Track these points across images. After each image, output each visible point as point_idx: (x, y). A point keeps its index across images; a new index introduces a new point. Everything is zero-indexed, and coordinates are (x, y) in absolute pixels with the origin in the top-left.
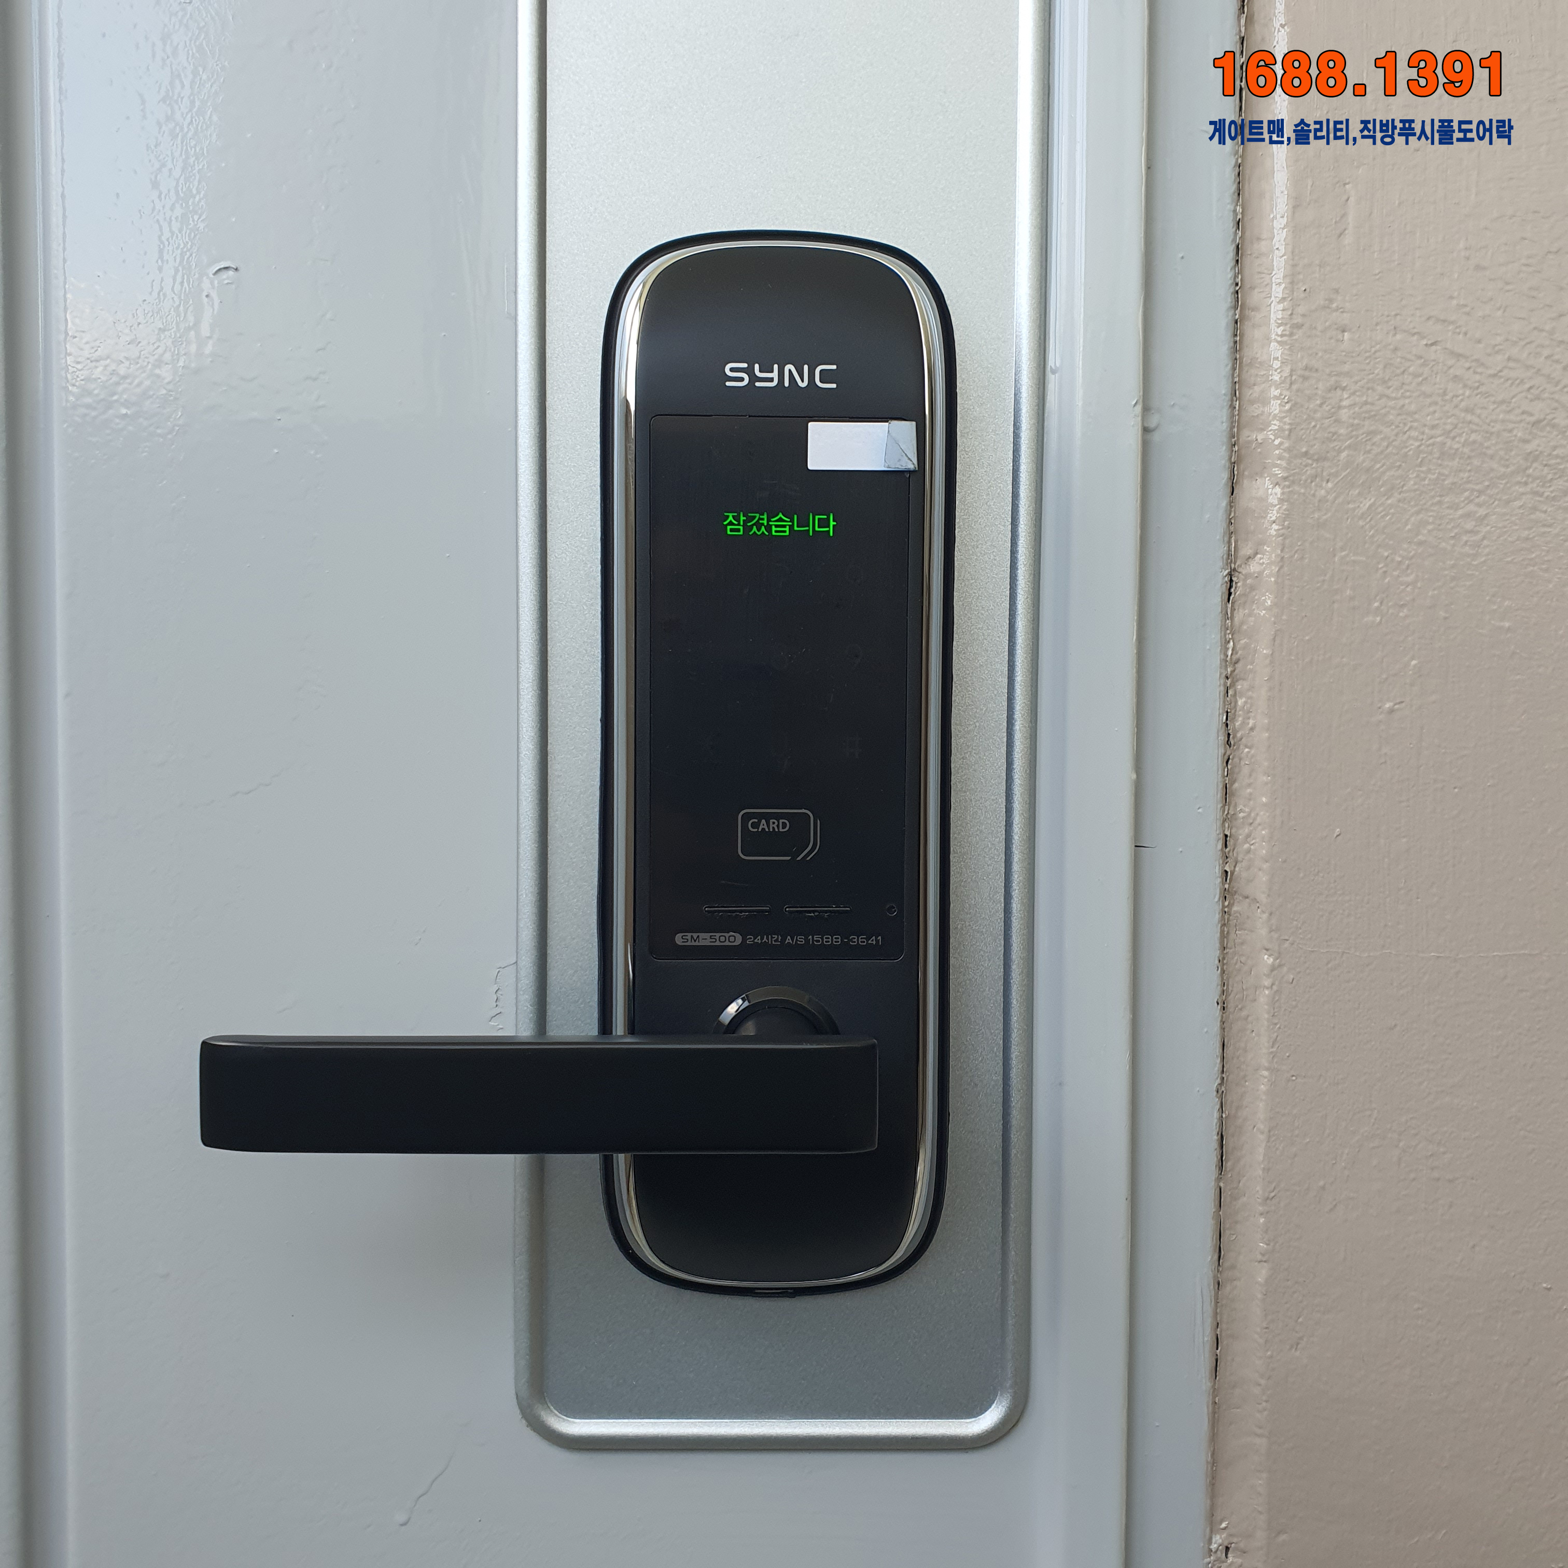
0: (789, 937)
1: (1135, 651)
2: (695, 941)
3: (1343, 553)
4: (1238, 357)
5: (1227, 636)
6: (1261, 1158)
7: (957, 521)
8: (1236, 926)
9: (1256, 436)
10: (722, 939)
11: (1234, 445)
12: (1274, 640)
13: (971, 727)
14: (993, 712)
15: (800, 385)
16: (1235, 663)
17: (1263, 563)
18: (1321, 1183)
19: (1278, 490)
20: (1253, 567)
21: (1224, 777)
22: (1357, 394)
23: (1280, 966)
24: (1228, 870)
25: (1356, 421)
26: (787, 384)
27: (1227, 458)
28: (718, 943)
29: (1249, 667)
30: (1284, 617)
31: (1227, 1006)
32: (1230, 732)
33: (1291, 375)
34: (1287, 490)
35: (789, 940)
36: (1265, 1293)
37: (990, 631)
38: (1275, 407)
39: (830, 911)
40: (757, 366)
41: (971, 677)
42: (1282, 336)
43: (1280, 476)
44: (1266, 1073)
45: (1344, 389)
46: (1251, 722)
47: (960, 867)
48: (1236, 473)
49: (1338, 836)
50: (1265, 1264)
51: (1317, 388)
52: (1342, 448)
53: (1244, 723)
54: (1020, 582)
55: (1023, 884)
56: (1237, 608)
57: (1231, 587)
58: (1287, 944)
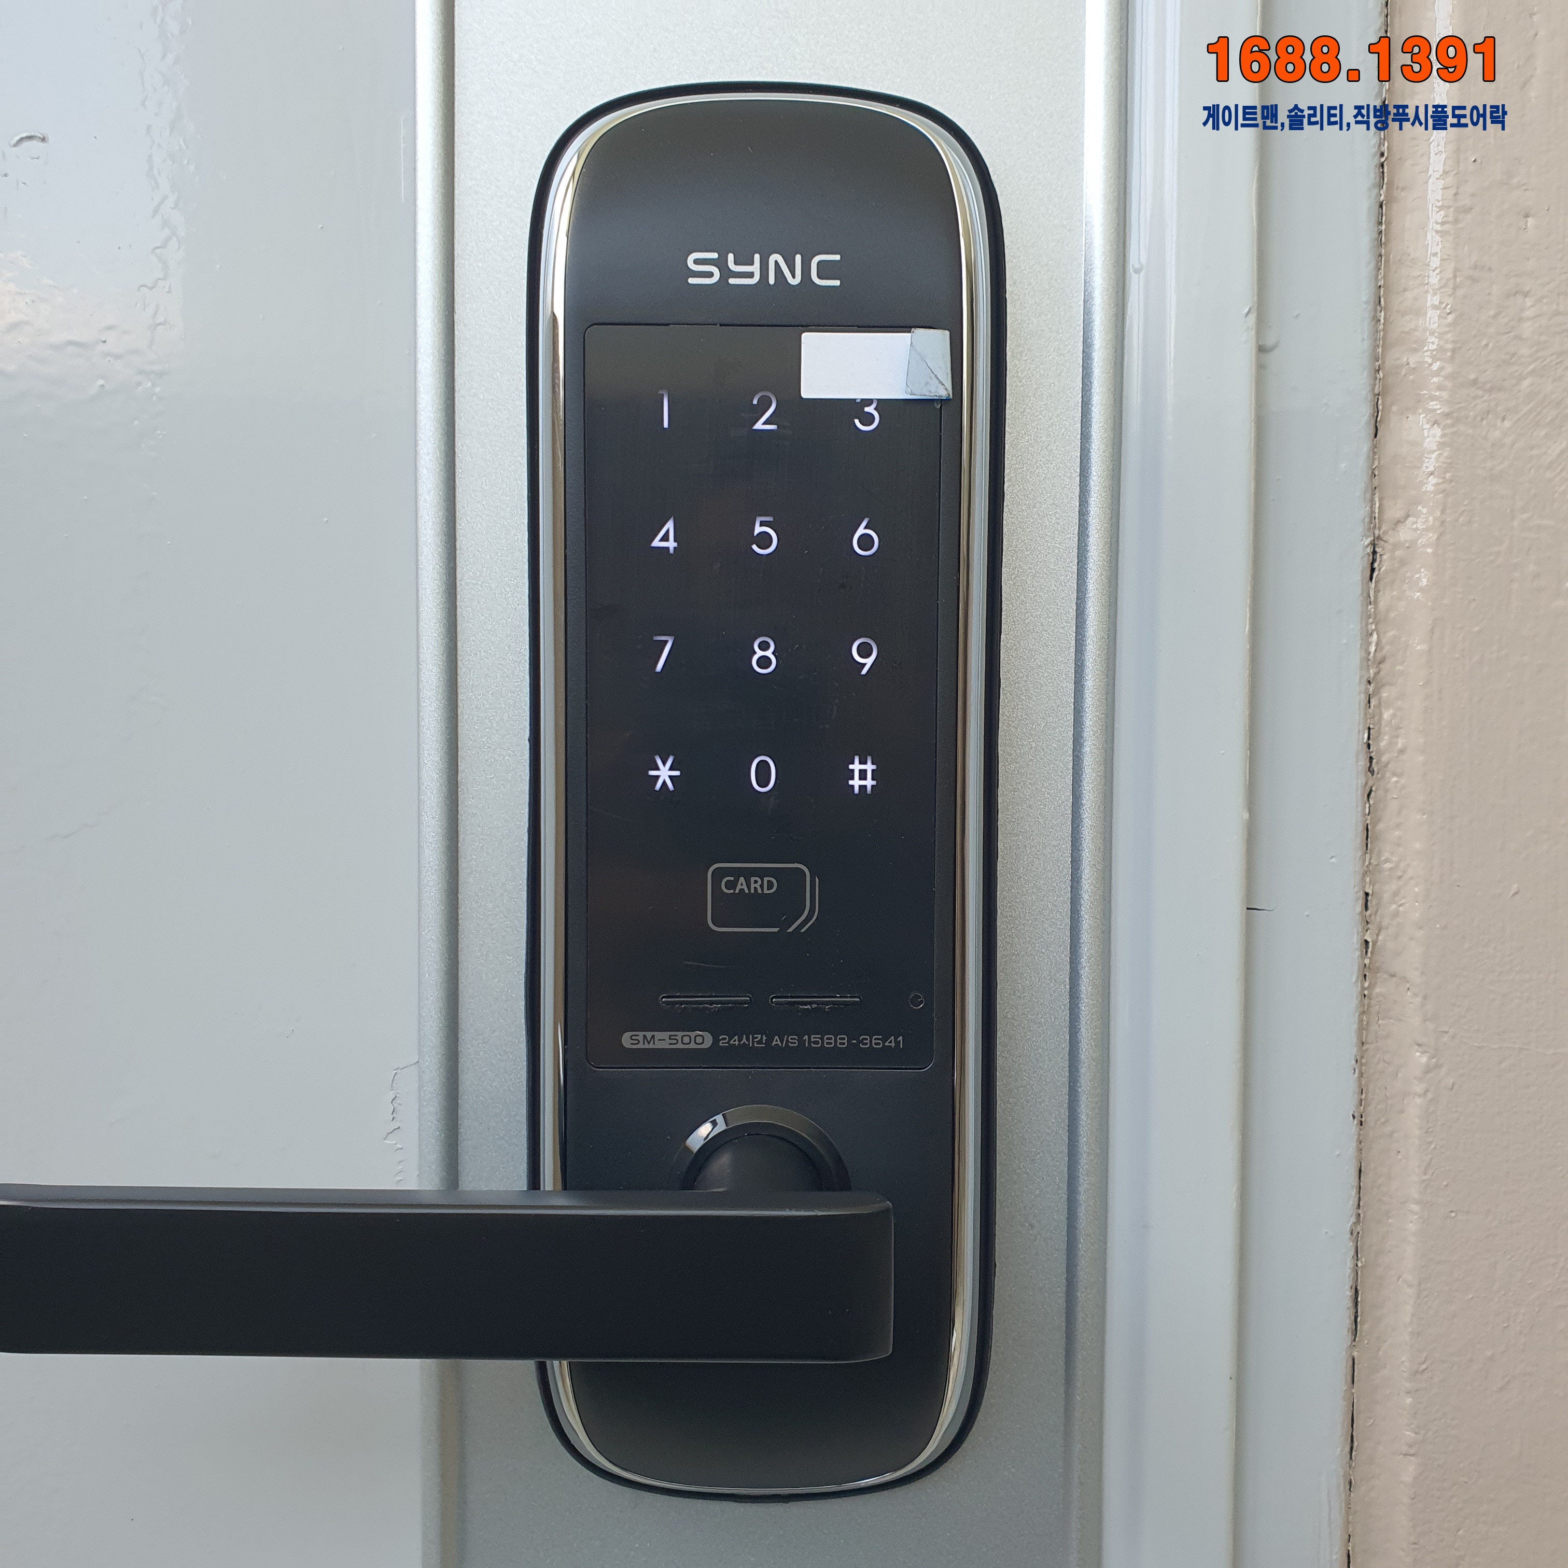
0: (777, 1037)
1: (1248, 647)
2: (649, 1043)
3: (1525, 516)
4: (1383, 252)
5: (1369, 626)
6: (1407, 1319)
7: (1006, 471)
8: (1378, 1014)
9: (1407, 359)
10: (686, 1040)
11: (1378, 371)
12: (1432, 631)
13: (1026, 749)
14: (1054, 728)
15: (789, 281)
16: (1380, 663)
17: (1417, 529)
18: (1489, 1353)
19: (1437, 431)
20: (1404, 534)
21: (1364, 815)
22: (1544, 301)
23: (1438, 1066)
24: (1369, 940)
25: (1543, 338)
26: (772, 281)
27: (1369, 388)
28: (680, 1046)
29: (1398, 668)
30: (1446, 601)
31: (1365, 1120)
32: (1372, 755)
33: (1455, 277)
34: (1448, 431)
35: (776, 1041)
36: (1413, 1497)
37: (1050, 620)
38: (1432, 319)
39: (834, 1003)
40: (731, 257)
41: (1026, 681)
42: (1443, 223)
43: (1438, 412)
44: (1415, 1207)
45: (1526, 295)
46: (1400, 743)
47: (1010, 936)
48: (1380, 407)
49: (1516, 893)
50: (1412, 1458)
51: (1489, 294)
52: (1525, 374)
53: (1391, 744)
54: (1091, 554)
55: (1095, 959)
56: (1381, 588)
57: (1374, 561)
58: (1446, 1038)
